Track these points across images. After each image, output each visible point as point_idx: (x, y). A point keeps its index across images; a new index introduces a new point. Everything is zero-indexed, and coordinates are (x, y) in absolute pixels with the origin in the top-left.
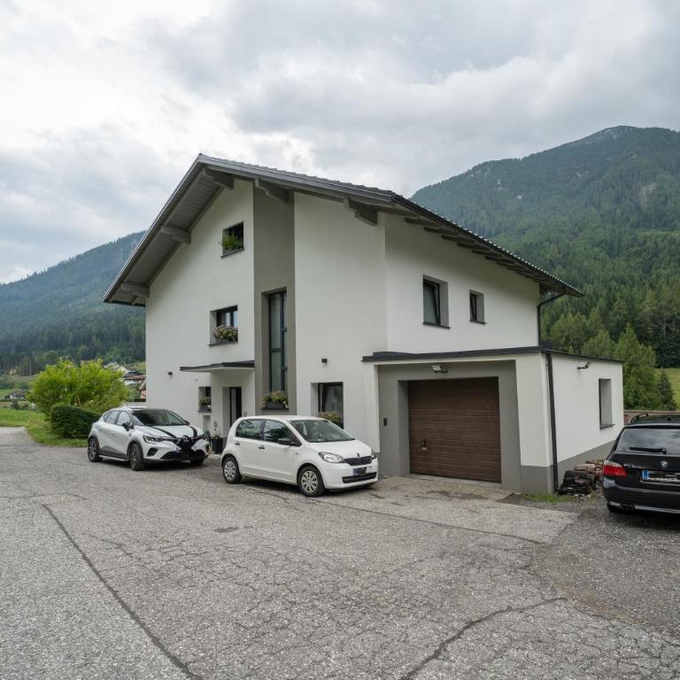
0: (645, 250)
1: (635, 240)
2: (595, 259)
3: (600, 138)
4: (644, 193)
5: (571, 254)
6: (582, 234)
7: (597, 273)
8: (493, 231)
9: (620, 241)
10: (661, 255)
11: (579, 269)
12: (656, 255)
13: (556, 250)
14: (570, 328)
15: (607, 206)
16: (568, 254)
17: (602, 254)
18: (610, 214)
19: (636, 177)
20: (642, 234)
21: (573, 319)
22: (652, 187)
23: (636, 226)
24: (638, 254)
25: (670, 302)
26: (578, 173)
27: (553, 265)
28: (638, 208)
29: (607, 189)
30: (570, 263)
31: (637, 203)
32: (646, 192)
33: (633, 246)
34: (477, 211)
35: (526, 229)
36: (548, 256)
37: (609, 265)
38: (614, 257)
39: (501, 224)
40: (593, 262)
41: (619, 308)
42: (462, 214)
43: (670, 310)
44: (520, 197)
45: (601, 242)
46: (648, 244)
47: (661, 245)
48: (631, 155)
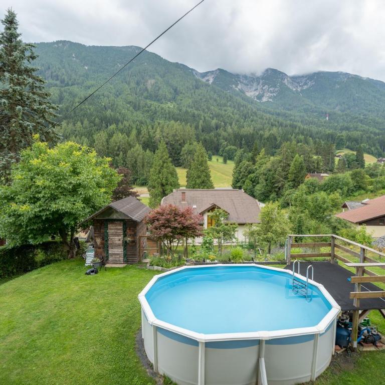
0: (151, 110)
1: (146, 104)
2: (128, 110)
3: (129, 49)
4: (150, 83)
5: (116, 105)
6: (121, 96)
7: (129, 117)
8: (70, 83)
9: (139, 103)
10: (158, 114)
11: (120, 113)
12: (155, 113)
13: (107, 101)
14: (120, 141)
15: (133, 85)
16: (114, 104)
17: (131, 108)
18: (134, 89)
19: (146, 74)
20: (149, 102)
21: (122, 137)
22: (153, 81)
23: (146, 98)
24: (148, 111)
25: (168, 134)
26: (118, 64)
27: (106, 109)
28: (146, 90)
29: (133, 76)
30: (115, 110)
31: (146, 87)
32: (151, 82)
33: (145, 107)
34: (59, 69)
35: (90, 87)
36: (103, 104)
37: (135, 114)
38: (136, 111)
39: (75, 80)
40: (127, 111)
41: (145, 134)
42: (49, 68)
43: (168, 138)
44: (86, 68)
45: (130, 102)
46: (152, 107)
47: (158, 109)
48: (144, 63)
